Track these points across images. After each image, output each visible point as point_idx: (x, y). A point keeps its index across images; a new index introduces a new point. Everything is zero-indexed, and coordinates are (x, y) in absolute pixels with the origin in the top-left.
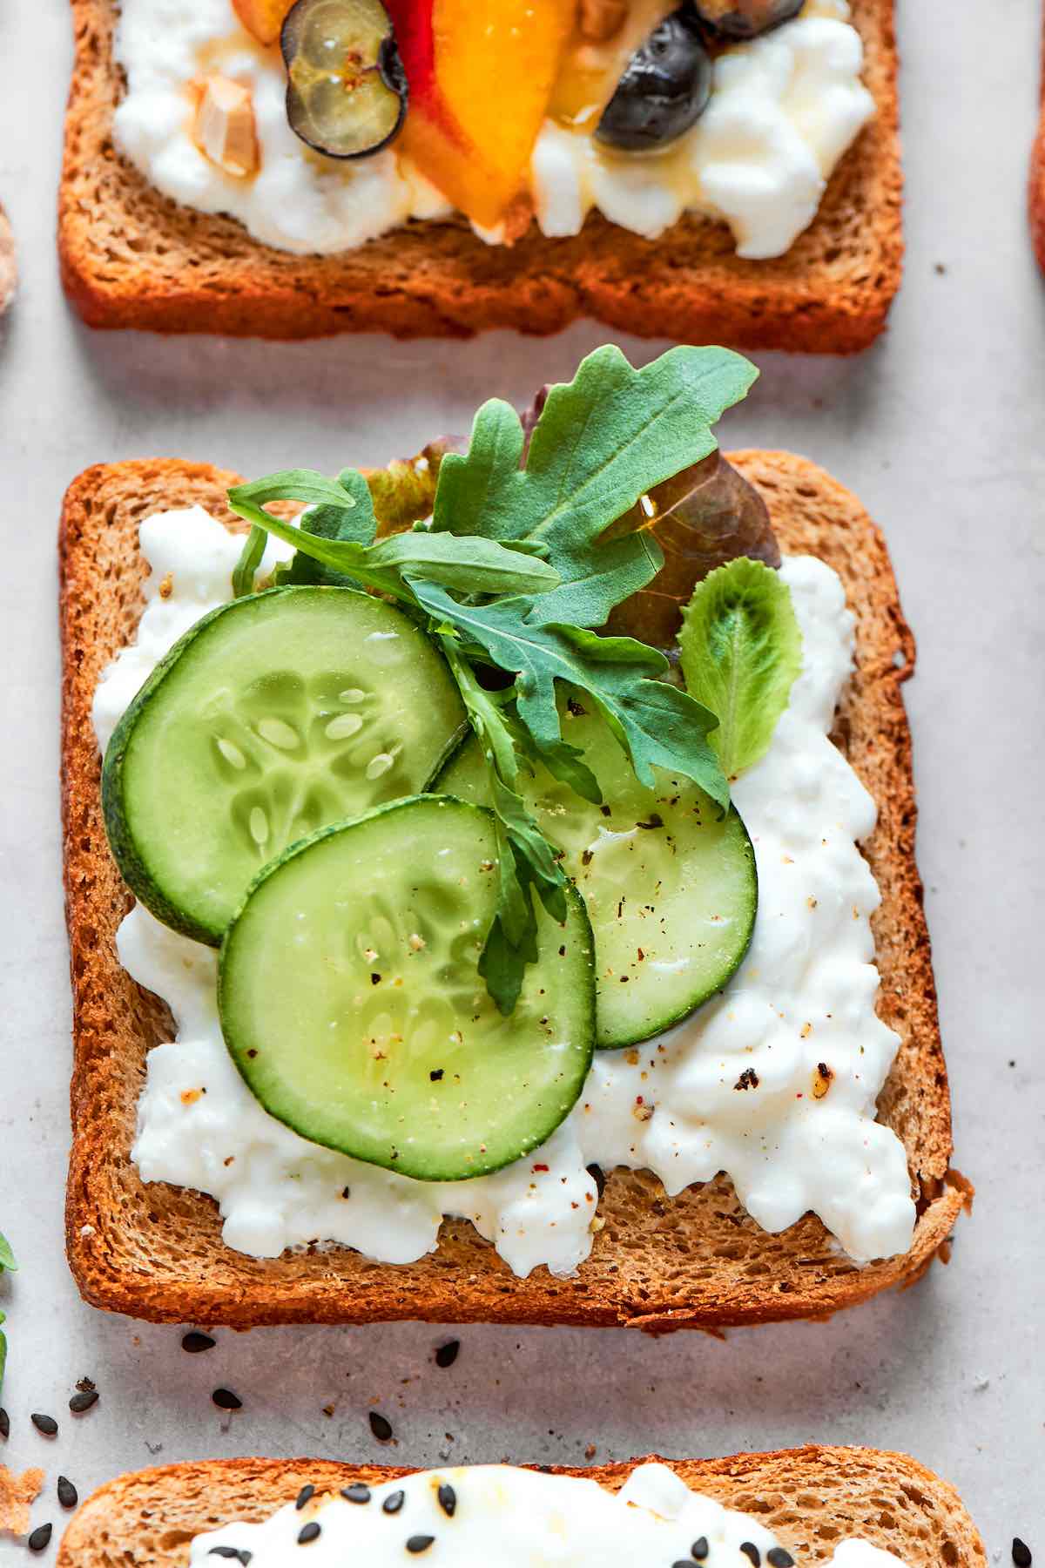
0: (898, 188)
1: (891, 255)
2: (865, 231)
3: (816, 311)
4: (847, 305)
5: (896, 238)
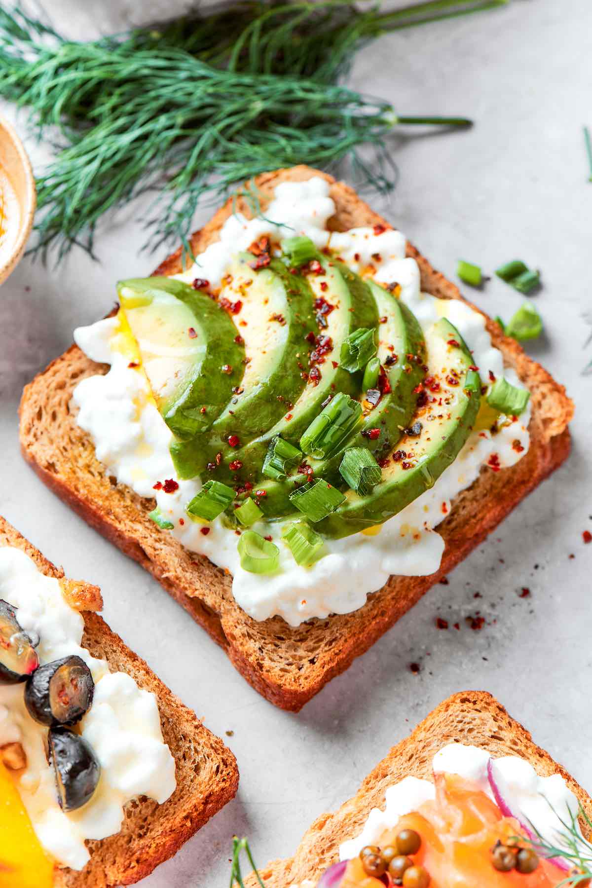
0: (194, 718)
1: (218, 748)
2: (199, 748)
3: (212, 798)
4: (222, 785)
5: (213, 738)
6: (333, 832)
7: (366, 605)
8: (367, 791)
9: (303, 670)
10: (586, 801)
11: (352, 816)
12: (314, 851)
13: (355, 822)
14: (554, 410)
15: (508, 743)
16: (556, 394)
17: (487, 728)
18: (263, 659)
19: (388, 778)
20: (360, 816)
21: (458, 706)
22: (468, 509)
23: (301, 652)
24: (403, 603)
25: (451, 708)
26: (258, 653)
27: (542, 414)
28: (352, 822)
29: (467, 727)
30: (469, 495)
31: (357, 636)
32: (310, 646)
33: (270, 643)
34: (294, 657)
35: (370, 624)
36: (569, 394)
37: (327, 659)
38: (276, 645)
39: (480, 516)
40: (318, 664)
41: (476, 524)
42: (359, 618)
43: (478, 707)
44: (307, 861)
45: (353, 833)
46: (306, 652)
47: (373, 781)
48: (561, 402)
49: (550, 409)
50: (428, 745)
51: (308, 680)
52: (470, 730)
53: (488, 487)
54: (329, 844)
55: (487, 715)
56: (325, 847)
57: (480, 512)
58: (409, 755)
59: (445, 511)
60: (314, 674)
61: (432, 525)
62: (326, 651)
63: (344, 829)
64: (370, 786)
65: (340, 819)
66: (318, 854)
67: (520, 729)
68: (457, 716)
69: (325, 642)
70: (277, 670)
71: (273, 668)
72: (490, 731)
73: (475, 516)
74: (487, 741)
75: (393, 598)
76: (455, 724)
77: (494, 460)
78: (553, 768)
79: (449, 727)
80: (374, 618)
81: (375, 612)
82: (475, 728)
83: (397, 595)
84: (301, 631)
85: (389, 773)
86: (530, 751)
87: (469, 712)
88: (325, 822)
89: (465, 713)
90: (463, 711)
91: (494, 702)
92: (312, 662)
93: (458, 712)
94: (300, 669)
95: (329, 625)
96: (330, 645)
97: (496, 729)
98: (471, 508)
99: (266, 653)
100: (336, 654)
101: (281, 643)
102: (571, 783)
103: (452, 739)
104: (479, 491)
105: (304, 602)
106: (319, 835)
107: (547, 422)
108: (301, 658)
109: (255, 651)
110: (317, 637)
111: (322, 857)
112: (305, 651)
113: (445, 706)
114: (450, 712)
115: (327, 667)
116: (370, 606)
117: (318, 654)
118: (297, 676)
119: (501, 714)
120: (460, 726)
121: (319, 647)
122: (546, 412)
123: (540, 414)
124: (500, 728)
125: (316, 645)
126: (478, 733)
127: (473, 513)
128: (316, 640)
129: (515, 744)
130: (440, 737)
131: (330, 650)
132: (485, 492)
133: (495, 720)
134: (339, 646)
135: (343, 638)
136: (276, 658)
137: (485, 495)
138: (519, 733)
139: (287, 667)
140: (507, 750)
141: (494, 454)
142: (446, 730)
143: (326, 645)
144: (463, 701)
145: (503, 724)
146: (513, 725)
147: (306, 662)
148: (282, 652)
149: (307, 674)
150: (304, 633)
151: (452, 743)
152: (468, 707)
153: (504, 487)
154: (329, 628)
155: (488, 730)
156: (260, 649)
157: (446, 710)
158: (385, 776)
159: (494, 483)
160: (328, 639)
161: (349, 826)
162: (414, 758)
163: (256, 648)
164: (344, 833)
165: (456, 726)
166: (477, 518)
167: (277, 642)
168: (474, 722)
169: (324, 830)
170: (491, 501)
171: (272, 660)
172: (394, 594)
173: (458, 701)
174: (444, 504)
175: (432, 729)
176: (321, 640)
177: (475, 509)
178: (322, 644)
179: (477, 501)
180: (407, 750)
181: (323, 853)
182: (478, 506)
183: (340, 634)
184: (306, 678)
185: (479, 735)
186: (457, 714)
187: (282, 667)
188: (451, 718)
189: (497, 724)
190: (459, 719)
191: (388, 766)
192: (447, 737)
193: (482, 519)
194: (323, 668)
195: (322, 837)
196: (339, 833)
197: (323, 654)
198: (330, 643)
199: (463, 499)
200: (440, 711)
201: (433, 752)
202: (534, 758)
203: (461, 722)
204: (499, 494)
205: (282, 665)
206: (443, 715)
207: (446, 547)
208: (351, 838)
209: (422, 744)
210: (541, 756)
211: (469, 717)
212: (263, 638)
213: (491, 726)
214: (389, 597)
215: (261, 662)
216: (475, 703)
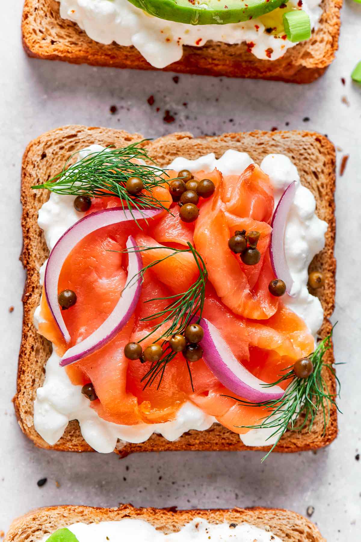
6: (183, 147)
7: (109, 45)
8: (221, 140)
9: (44, 41)
10: (329, 250)
11: (201, 147)
12: (163, 148)
13: (199, 152)
14: (318, 53)
15: (319, 183)
16: (329, 46)
17: (316, 165)
18: (31, 15)
19: (238, 144)
20: (205, 151)
21: (312, 140)
22: (215, 52)
23: (53, 32)
24: (128, 63)
25: (306, 138)
26: (32, 10)
27: (310, 49)
28: (198, 150)
29: (306, 155)
30: (224, 47)
31: (88, 54)
32: (61, 34)
33: (44, 12)
34: (47, 30)
35: (101, 56)
36: (337, 53)
37: (61, 49)
38: (46, 16)
39: (216, 62)
40: (53, 47)
41: (210, 64)
42: (99, 47)
43: (322, 150)
44: (155, 150)
45: (193, 157)
46: (55, 35)
47: (229, 138)
48: (327, 52)
49: (317, 50)
50: (276, 146)
51: (41, 49)
52: (306, 159)
53: (238, 53)
54: (175, 152)
55: (323, 159)
56: (171, 152)
57: (219, 60)
58: (262, 142)
59: (198, 43)
60: (47, 49)
61: (182, 42)
62: (65, 45)
63: (190, 150)
64: (225, 139)
65: (193, 142)
66: (164, 152)
67: (333, 182)
68: (306, 145)
69: (70, 39)
70: (32, 27)
71: (31, 25)
72: (316, 168)
73: (213, 59)
74: (309, 172)
75: (126, 56)
76: (301, 148)
77: (251, 45)
78: (329, 217)
79: (296, 147)
80: (106, 55)
81: (110, 53)
82: (310, 159)
83: (130, 56)
84: (65, 22)
85: (242, 142)
86: (327, 197)
87: (314, 148)
88: (184, 137)
89: (311, 147)
90: (312, 145)
91: (332, 155)
92: (53, 42)
93: (309, 144)
94: (44, 39)
95: (81, 34)
96: (71, 44)
97: (319, 170)
98: (217, 53)
99: (36, 14)
100: (68, 52)
101: (50, 17)
102: (331, 234)
103: (291, 154)
104: (232, 50)
105: (73, 11)
106: (174, 142)
107: (307, 55)
108: (50, 35)
109: (31, 7)
110: (70, 33)
111: (165, 155)
112: (56, 33)
113: (304, 134)
114: (304, 139)
115: (56, 53)
116: (110, 47)
117: (59, 42)
118: (37, 41)
119: (330, 165)
120: (302, 151)
121: (65, 39)
122: (312, 50)
123: (308, 48)
124: (323, 172)
125: (65, 37)
126: (309, 164)
127: (215, 57)
128: (68, 34)
129: (323, 187)
130: (286, 147)
131: (68, 46)
132: (233, 54)
133: (324, 165)
134: (73, 50)
135: (80, 48)
136: (38, 21)
137: (231, 55)
138: (330, 183)
139: (38, 32)
140: (315, 186)
141: (254, 43)
142: (293, 147)
143: (69, 42)
144: (318, 140)
145: (326, 171)
146: (331, 177)
147: (49, 39)
148: (45, 22)
149: (43, 45)
150: (66, 25)
151: (289, 157)
152: (316, 146)
153: (246, 62)
154: (80, 35)
155: (315, 167)
156: (36, 9)
157: (303, 137)
158: (238, 141)
159: (243, 54)
160: (73, 40)
161: (194, 151)
162: (262, 146)
163: (34, 7)
164: (188, 153)
165: (300, 150)
166: (214, 62)
167: (48, 14)
168: (312, 156)
169: (180, 141)
170: (230, 61)
171: (35, 20)
172: (129, 54)
173: (314, 137)
174: (200, 40)
175: (287, 139)
176: (70, 37)
177: (219, 56)
178: (68, 39)
179: (224, 53)
180: (262, 138)
181: (167, 153)
182: (221, 57)
183: (82, 44)
184: (40, 47)
185: (308, 165)
186: (307, 143)
187: (36, 29)
188: (302, 143)
189: (323, 168)
190: (306, 147)
191: (244, 138)
192: (290, 150)
193: (217, 65)
194: (54, 51)
195: (174, 145)
196: (185, 150)
197: (63, 45)
198: (72, 43)
199: (219, 46)
200: (299, 134)
201: (275, 152)
202: (325, 203)
203: (305, 149)
204: (239, 61)
205: (37, 29)
206: (300, 138)
207: (181, 59)
208: (190, 158)
209: (273, 142)
210: (330, 205)
211: (313, 150)
212: (44, 5)
213: (319, 166)
214: (125, 53)
215: (29, 15)
216: (322, 146)
